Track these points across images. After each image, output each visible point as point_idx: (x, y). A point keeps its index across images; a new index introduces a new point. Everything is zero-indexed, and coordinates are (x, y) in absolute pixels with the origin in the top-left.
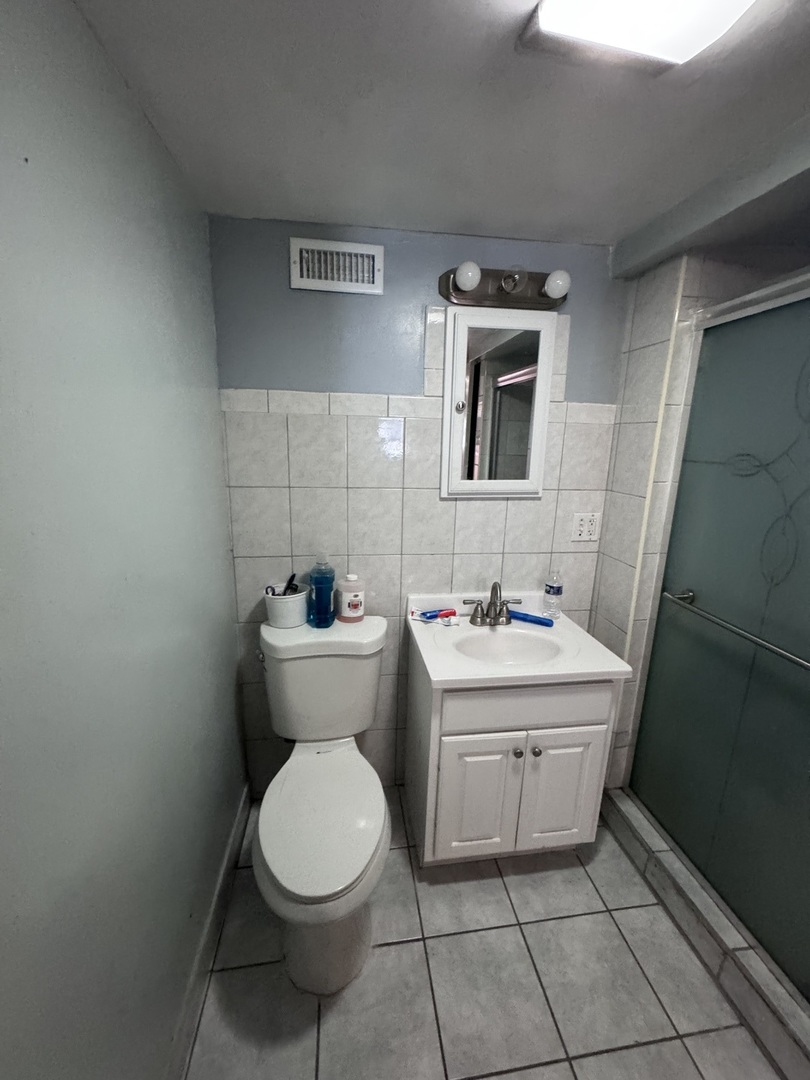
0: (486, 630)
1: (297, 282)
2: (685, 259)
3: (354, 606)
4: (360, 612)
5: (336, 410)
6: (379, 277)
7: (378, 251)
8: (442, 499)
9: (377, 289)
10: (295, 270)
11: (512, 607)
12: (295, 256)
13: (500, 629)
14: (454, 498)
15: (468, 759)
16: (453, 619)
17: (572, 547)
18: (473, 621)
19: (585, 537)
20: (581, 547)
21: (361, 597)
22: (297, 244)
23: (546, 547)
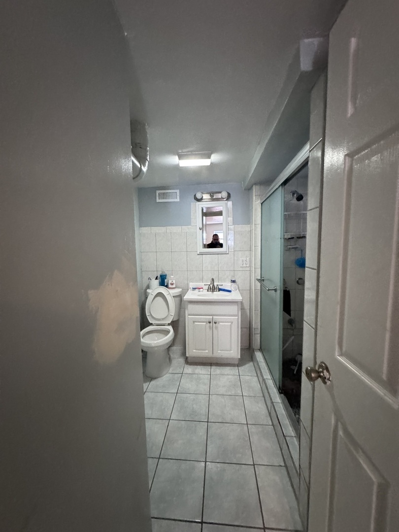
0: (211, 292)
1: (158, 201)
2: (254, 186)
3: (172, 284)
4: (174, 286)
5: (168, 231)
6: (178, 197)
7: (178, 191)
8: (198, 254)
9: (178, 200)
10: (157, 198)
11: (220, 287)
12: (157, 194)
13: (214, 293)
14: (201, 254)
15: (196, 323)
16: (201, 290)
17: (241, 269)
18: (208, 291)
19: (244, 265)
20: (244, 269)
21: (174, 282)
22: (158, 192)
23: (232, 269)
